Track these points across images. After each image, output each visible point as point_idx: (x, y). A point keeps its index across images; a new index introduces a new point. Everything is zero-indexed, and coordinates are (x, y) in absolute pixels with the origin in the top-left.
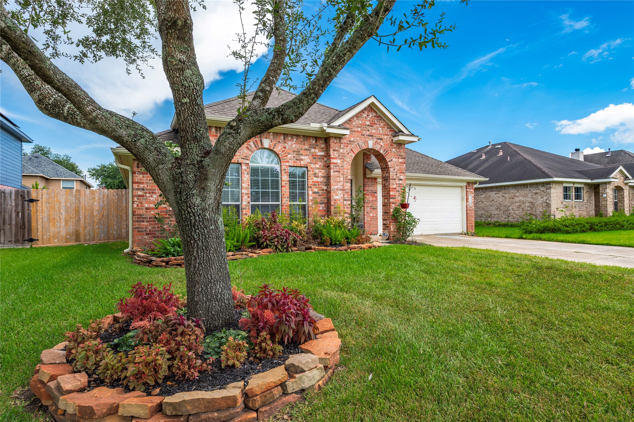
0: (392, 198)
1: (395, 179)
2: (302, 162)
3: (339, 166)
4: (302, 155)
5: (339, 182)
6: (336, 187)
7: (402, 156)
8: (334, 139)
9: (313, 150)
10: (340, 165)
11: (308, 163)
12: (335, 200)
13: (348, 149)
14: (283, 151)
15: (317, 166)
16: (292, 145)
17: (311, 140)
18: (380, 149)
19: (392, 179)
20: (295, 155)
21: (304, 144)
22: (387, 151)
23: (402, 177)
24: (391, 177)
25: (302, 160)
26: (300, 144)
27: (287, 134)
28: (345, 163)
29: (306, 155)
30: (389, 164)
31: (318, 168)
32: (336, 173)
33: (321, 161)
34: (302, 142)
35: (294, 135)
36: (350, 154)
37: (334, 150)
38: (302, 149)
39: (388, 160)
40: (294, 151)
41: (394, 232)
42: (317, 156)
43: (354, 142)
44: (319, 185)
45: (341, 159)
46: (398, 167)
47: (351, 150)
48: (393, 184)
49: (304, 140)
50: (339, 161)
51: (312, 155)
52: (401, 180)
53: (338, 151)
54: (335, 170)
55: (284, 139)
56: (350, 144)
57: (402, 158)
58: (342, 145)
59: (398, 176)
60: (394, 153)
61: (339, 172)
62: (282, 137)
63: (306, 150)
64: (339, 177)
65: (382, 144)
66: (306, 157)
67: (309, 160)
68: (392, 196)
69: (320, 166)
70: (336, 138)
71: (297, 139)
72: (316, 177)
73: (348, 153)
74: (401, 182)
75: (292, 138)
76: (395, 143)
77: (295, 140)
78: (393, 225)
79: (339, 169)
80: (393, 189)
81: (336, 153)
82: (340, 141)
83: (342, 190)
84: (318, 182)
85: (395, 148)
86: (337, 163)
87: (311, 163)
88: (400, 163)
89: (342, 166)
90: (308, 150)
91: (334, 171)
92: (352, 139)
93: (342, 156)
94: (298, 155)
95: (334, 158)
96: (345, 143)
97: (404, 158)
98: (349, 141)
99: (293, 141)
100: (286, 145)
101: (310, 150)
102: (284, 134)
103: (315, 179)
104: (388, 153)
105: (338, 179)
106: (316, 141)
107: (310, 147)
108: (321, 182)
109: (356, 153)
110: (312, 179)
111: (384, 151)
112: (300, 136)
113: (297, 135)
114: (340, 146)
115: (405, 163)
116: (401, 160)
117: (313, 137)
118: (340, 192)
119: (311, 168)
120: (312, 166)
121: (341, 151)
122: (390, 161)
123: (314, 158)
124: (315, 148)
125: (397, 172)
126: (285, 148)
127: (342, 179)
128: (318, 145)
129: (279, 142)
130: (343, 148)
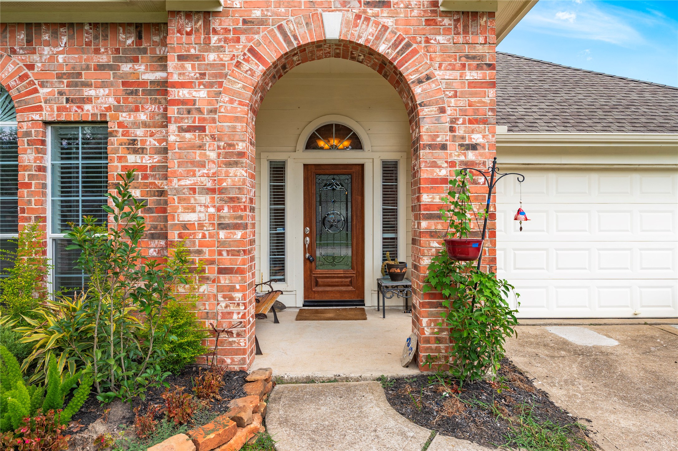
0: (429, 217)
1: (444, 147)
2: (87, 107)
3: (199, 111)
4: (88, 85)
5: (202, 165)
6: (187, 182)
7: (482, 58)
8: (183, 21)
9: (126, 67)
10: (206, 108)
11: (109, 109)
12: (185, 226)
13: (240, 49)
14: (23, 78)
15: (142, 117)
16: (52, 58)
17: (122, 36)
18: (378, 38)
19: (431, 147)
20: (64, 87)
21: (97, 51)
22: (408, 45)
23: (477, 138)
24: (425, 140)
25: (89, 100)
26: (83, 51)
27: (39, 25)
28: (225, 98)
29: (103, 85)
30: (417, 90)
31: (145, 125)
32: (188, 135)
33: (154, 102)
34: (88, 44)
35: (63, 25)
36: (246, 66)
37: (180, 58)
38: (88, 68)
39: (413, 77)
40: (60, 76)
41: (439, 340)
42: (143, 84)
43: (262, 22)
44: (145, 177)
45: (210, 85)
46: (462, 102)
47: (251, 50)
48: (434, 165)
49: (96, 37)
50: (201, 94)
51: (124, 84)
52: (474, 147)
53: (197, 58)
54: (185, 125)
55: (29, 42)
56: (243, 32)
57: (479, 67)
58: (214, 39)
59: (460, 132)
60: (444, 49)
61: (203, 129)
62: (22, 36)
63: (100, 67)
64: (200, 147)
65: (389, 22)
66: (102, 92)
67: (111, 101)
68: (429, 207)
69: (152, 117)
70: (189, 15)
71: (70, 38)
72: (136, 151)
73: (238, 65)
74: (471, 156)
75: (55, 35)
76: (446, 14)
77: (65, 39)
78: (429, 315)
79: (202, 120)
80: (434, 181)
81: (188, 65)
82: (207, 23)
83: (212, 191)
84: (143, 168)
85: (447, 31)
86: (194, 102)
87: (118, 109)
88: (472, 84)
89: (214, 111)
90: (111, 67)
91: (181, 129)
92: (257, 13)
93: (215, 76)
94: (76, 85)
95: (182, 85)
96: (227, 31)
97: (491, 66)
98: (245, 22)
99: (56, 46)
100: (36, 57)
101: (118, 68)
102: (29, 25)
103: (132, 159)
104: (415, 52)
105: (197, 155)
106: (140, 37)
107: (115, 59)
108: (153, 168)
109: (270, 62)
110: (120, 159)
111: (395, 46)
112: (81, 25)
113: (71, 25)
114: (207, 41)
115: (493, 85)
116: (471, 75)
117: (126, 26)
118: (204, 199)
119: (120, 125)
120: (124, 117)
121: (212, 57)
122: (420, 82)
123: (131, 93)
124: (135, 60)
125: (453, 121)
126: (31, 67)
127: (213, 155)
128: (145, 51)
129: (14, 52)
130: (219, 49)
